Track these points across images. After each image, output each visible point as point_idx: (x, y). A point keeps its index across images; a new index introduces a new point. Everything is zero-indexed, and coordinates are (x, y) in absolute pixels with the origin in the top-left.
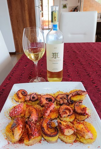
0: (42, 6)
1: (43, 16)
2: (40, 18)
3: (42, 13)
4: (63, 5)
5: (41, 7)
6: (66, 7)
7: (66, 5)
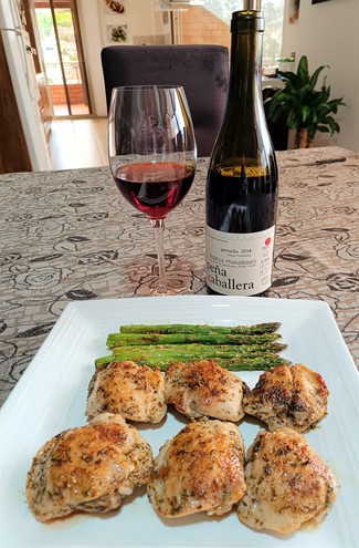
0: (29, 28)
1: (38, 70)
2: (27, 75)
3: (36, 58)
4: (111, 32)
5: (26, 34)
6: (124, 39)
7: (123, 28)
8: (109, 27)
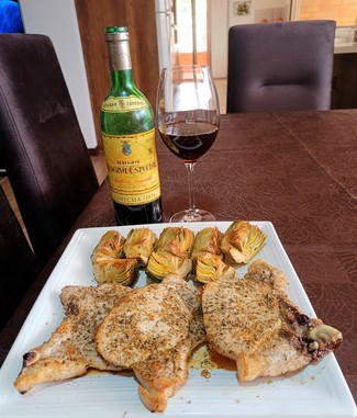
2: (169, 47)
5: (171, 14)
6: (247, 12)
7: (248, 4)
8: (235, 3)
